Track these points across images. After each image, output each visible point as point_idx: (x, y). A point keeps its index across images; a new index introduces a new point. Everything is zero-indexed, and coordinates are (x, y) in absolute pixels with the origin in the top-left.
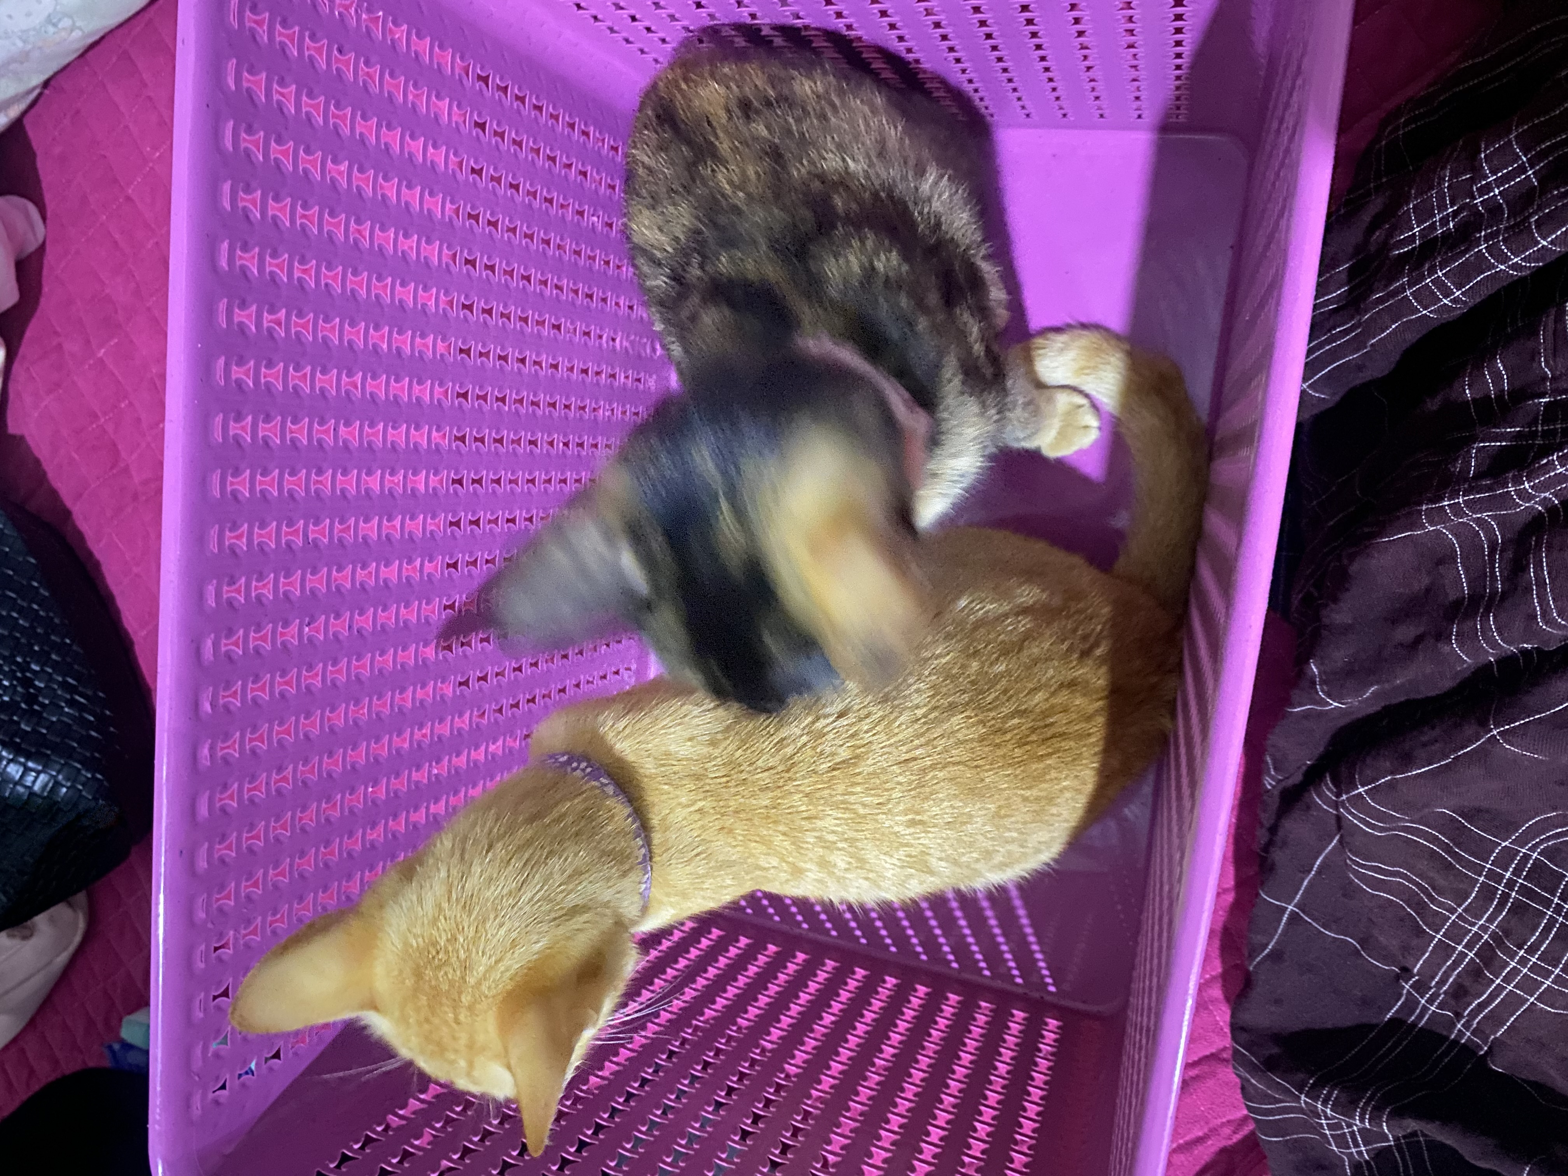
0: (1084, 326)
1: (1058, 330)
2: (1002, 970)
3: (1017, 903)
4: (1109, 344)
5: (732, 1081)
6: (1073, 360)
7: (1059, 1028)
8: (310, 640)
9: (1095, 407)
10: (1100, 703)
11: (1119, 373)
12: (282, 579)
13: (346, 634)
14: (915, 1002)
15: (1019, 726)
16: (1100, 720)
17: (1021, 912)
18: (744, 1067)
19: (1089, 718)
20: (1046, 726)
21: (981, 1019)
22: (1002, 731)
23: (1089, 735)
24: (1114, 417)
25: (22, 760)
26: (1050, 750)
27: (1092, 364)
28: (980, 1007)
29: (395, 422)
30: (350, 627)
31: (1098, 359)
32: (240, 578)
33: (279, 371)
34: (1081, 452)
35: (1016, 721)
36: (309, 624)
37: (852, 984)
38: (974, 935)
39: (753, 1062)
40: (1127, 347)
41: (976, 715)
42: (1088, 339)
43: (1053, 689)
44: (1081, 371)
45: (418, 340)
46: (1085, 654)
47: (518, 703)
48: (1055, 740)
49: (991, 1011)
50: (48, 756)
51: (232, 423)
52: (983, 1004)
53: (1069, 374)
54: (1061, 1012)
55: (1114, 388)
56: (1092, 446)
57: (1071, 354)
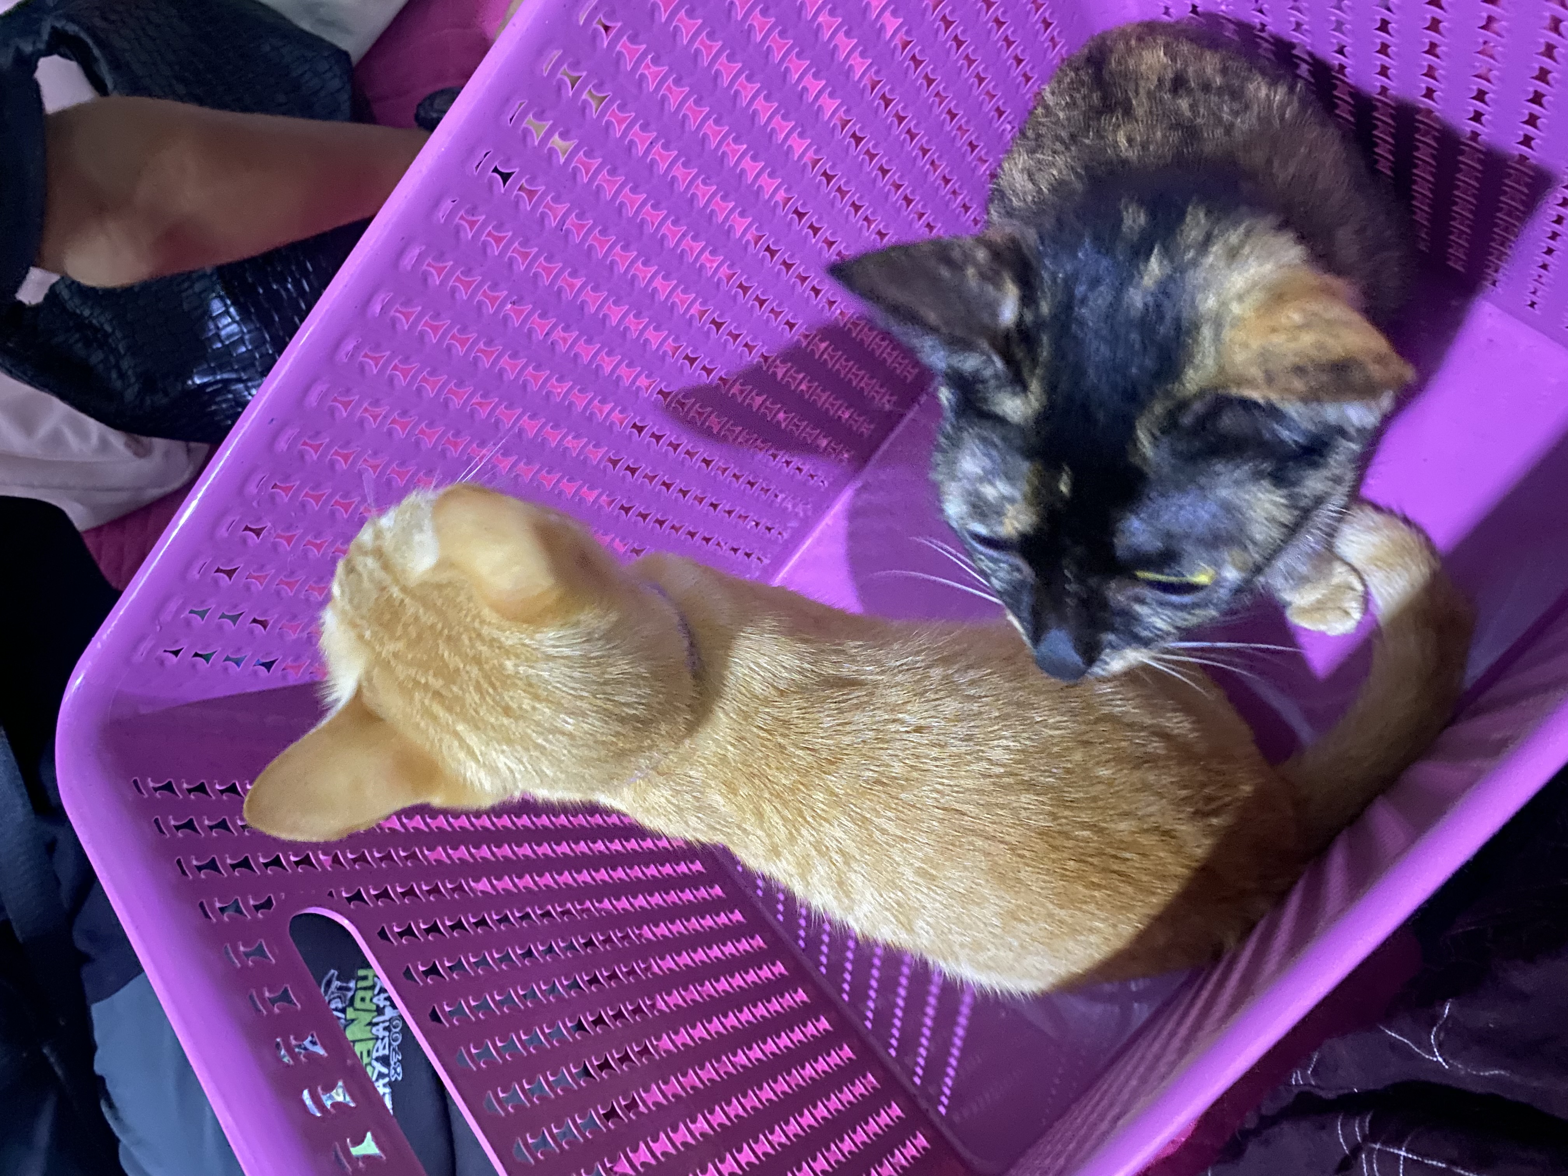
0: (1406, 521)
1: (1377, 508)
2: (908, 1060)
3: (965, 1010)
4: (1421, 551)
5: (602, 974)
6: (1374, 545)
7: (924, 1148)
8: (506, 318)
9: (1366, 599)
10: (1185, 871)
11: (1412, 585)
12: (516, 244)
13: (541, 338)
14: (810, 1029)
15: (1087, 841)
16: (1174, 887)
17: (962, 1021)
18: (621, 971)
19: (1163, 878)
20: (1115, 857)
21: (859, 1089)
22: (1067, 835)
23: (1154, 893)
24: (1378, 625)
25: (229, 302)
26: (1104, 882)
27: (1390, 561)
28: (865, 1077)
29: (708, 178)
30: (547, 334)
31: (1400, 561)
32: (481, 215)
33: (638, 50)
34: (1322, 635)
35: (1086, 833)
36: (514, 303)
37: (765, 973)
38: (905, 1010)
39: (632, 972)
40: (1437, 566)
41: (1051, 805)
42: (1402, 533)
43: (1145, 826)
44: (1375, 560)
45: (779, 117)
46: (1199, 814)
47: (647, 515)
48: (1115, 876)
49: (873, 1088)
50: (251, 313)
51: (565, 66)
52: (870, 1076)
53: (1361, 557)
54: (935, 1136)
55: (1396, 597)
56: (1337, 638)
57: (1374, 539)
